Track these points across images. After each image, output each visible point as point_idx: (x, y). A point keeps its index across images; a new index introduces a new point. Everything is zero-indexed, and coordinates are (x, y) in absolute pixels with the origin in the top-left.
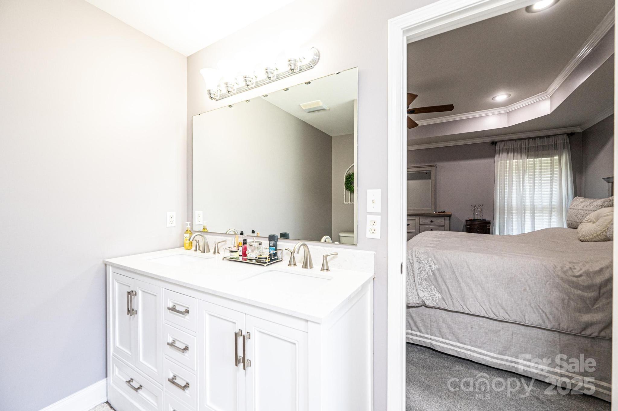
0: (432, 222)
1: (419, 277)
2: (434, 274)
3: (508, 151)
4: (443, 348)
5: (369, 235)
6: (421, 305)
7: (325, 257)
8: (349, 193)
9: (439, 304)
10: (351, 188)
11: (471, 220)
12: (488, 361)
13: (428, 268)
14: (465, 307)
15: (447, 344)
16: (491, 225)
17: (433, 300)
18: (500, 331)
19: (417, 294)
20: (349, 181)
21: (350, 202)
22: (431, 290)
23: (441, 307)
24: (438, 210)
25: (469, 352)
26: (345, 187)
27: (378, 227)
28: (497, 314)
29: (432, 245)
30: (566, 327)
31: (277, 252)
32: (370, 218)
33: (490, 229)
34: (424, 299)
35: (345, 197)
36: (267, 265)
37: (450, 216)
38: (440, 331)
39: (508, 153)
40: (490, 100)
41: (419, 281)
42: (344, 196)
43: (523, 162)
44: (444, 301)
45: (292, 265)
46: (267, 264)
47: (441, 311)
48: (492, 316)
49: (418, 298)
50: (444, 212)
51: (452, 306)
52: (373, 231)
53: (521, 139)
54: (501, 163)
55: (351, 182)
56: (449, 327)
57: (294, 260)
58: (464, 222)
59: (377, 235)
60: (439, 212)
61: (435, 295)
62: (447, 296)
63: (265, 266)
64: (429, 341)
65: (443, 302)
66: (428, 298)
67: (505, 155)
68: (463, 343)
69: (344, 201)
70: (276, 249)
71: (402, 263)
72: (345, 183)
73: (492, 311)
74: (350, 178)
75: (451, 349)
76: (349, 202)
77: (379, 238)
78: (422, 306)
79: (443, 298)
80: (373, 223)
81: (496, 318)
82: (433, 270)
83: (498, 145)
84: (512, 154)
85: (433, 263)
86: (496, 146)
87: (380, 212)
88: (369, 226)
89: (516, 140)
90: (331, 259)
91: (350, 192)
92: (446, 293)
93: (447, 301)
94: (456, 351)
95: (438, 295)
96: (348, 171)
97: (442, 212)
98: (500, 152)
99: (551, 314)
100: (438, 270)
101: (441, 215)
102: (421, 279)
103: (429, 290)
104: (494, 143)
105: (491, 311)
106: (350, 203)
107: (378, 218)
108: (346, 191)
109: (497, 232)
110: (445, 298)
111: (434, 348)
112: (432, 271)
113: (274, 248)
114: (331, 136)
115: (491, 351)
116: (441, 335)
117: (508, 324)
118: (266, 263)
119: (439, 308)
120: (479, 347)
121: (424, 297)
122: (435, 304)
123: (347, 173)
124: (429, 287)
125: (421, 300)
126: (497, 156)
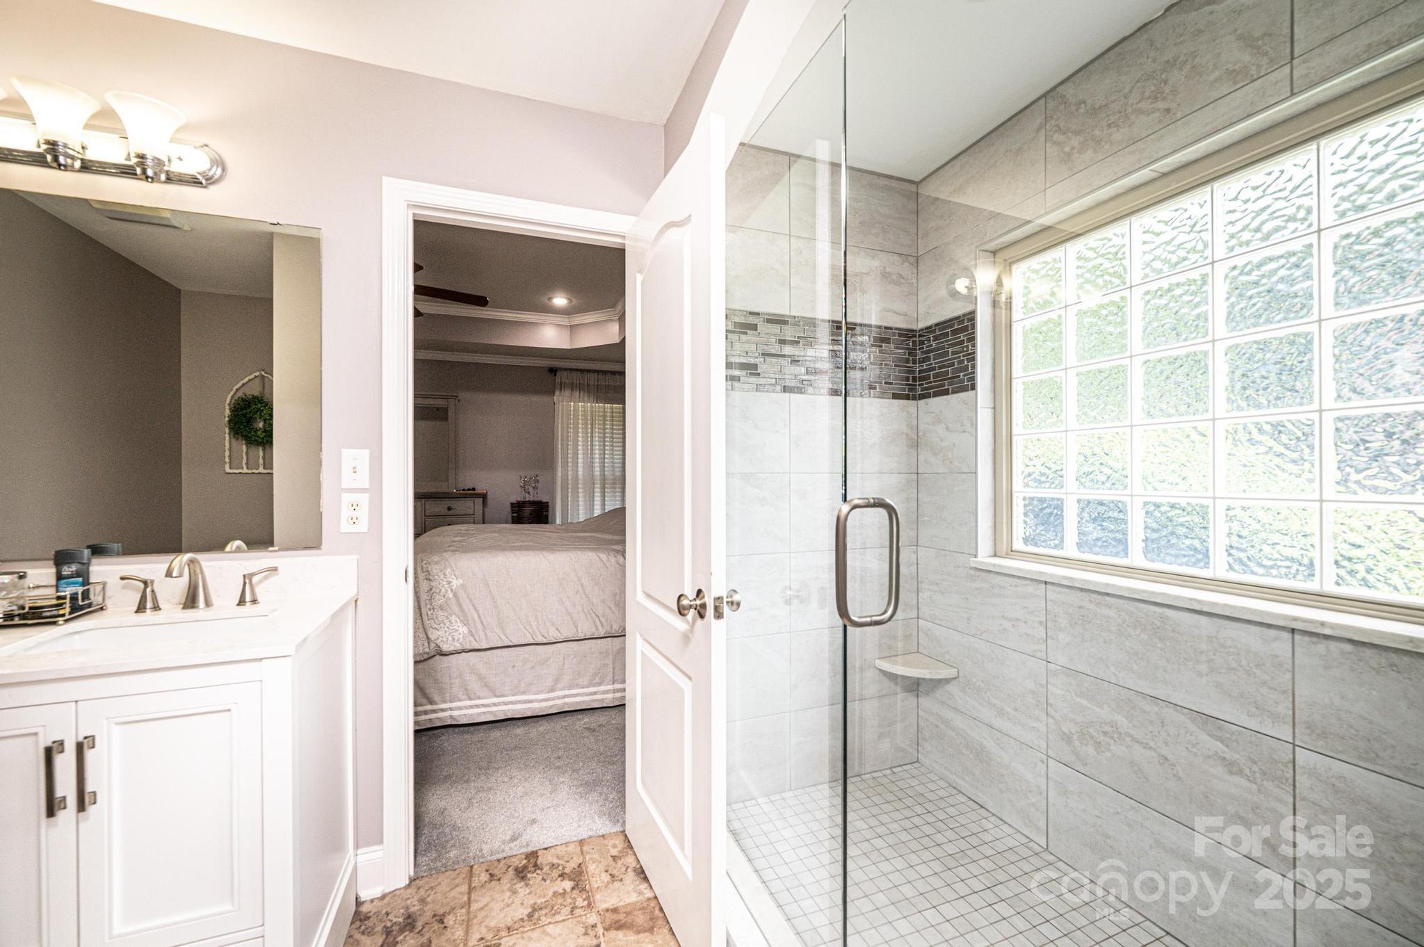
0: (449, 509)
1: (429, 606)
2: (455, 595)
3: (573, 387)
4: (472, 715)
5: (346, 527)
6: (432, 654)
7: (247, 578)
8: (244, 448)
9: (464, 644)
10: (250, 432)
11: (518, 503)
12: (535, 709)
13: (446, 586)
14: (503, 637)
15: (477, 706)
16: (550, 509)
17: (453, 639)
18: (550, 658)
19: (425, 637)
20: (244, 415)
21: (247, 468)
22: (451, 623)
23: (468, 647)
24: (461, 486)
25: (510, 707)
26: (231, 429)
27: (363, 513)
28: (546, 635)
29: (452, 548)
30: (617, 629)
31: (88, 590)
32: (347, 498)
33: (547, 516)
34: (438, 642)
35: (230, 456)
36: (66, 621)
37: (484, 497)
38: (466, 690)
39: (572, 390)
40: (544, 300)
41: (429, 613)
42: (227, 453)
43: (592, 407)
44: (473, 636)
45: (148, 611)
46: (67, 617)
47: (469, 654)
48: (540, 639)
49: (428, 643)
50: (474, 489)
51: (484, 641)
52: (354, 520)
53: (589, 371)
54: (563, 405)
55: (251, 418)
56: (481, 678)
57: (155, 599)
58: (509, 509)
59: (363, 526)
60: (464, 490)
61: (457, 631)
62: (476, 628)
63: (61, 623)
64: (447, 714)
65: (472, 639)
66: (445, 639)
67: (567, 393)
68: (502, 696)
69: (227, 466)
70: (86, 582)
71: (407, 567)
72: (230, 422)
73: (540, 633)
74: (245, 408)
75: (484, 713)
76: (242, 468)
77: (366, 530)
78: (434, 656)
79: (470, 632)
80: (354, 507)
81: (545, 641)
82: (453, 588)
83: (558, 374)
84: (577, 394)
85: (453, 576)
86: (555, 375)
87: (367, 487)
88: (346, 513)
89: (582, 371)
90: (261, 582)
91: (247, 444)
92: (475, 622)
93: (476, 637)
94: (491, 712)
95: (464, 630)
96: (237, 390)
97: (469, 490)
98: (562, 386)
99: (604, 616)
100: (463, 586)
101: (467, 494)
102: (433, 609)
103: (448, 624)
104: (553, 371)
105: (538, 633)
106: (245, 470)
107: (364, 499)
108: (233, 440)
109: (558, 521)
110: (473, 631)
111: (456, 723)
112: (452, 590)
113: (80, 579)
114: (180, 288)
115: (539, 693)
116: (468, 695)
117: (559, 644)
118: (63, 615)
119: (464, 651)
120: (524, 693)
121: (438, 638)
122: (458, 645)
123: (235, 393)
124: (447, 618)
125: (433, 645)
126: (557, 393)
